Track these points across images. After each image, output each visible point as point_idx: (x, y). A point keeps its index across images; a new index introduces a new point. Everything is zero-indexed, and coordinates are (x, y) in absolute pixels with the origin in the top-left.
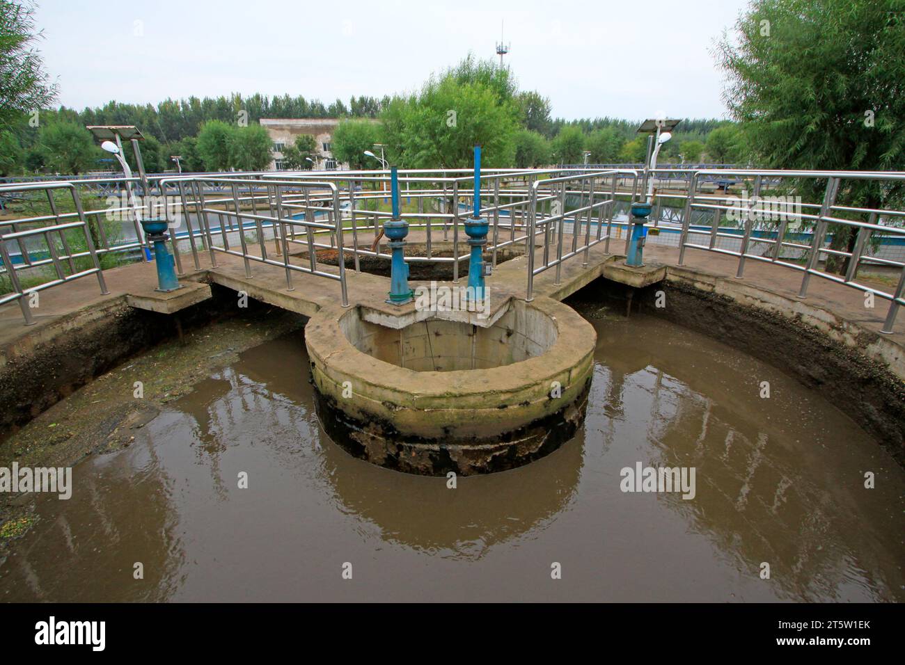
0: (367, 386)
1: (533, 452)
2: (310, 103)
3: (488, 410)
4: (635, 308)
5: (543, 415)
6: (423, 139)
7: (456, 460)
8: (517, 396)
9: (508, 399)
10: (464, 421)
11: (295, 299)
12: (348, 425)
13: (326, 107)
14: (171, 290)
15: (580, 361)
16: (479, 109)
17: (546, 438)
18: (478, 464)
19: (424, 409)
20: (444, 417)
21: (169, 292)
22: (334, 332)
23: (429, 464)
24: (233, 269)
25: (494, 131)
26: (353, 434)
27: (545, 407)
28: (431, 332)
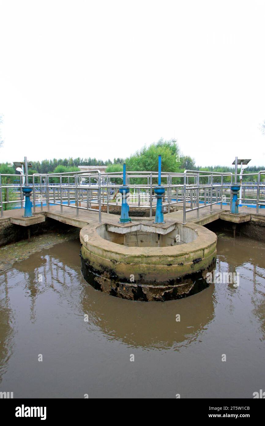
0: (104, 252)
1: (187, 293)
2: (98, 161)
3: (162, 266)
4: (237, 235)
5: (190, 272)
6: (141, 167)
7: (146, 293)
8: (177, 259)
9: (172, 261)
10: (150, 271)
11: (79, 221)
12: (94, 274)
13: (104, 162)
14: (29, 217)
15: (209, 246)
16: (165, 156)
17: (193, 286)
18: (157, 297)
19: (130, 264)
20: (140, 269)
21: (28, 217)
22: (93, 232)
23: (132, 295)
24: (56, 211)
25: (170, 164)
26: (96, 278)
27: (192, 268)
28: (139, 240)
